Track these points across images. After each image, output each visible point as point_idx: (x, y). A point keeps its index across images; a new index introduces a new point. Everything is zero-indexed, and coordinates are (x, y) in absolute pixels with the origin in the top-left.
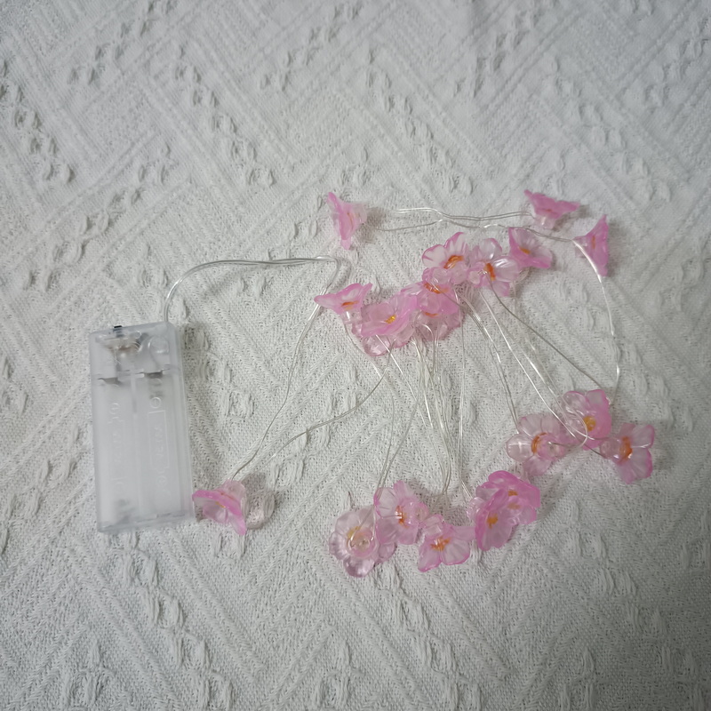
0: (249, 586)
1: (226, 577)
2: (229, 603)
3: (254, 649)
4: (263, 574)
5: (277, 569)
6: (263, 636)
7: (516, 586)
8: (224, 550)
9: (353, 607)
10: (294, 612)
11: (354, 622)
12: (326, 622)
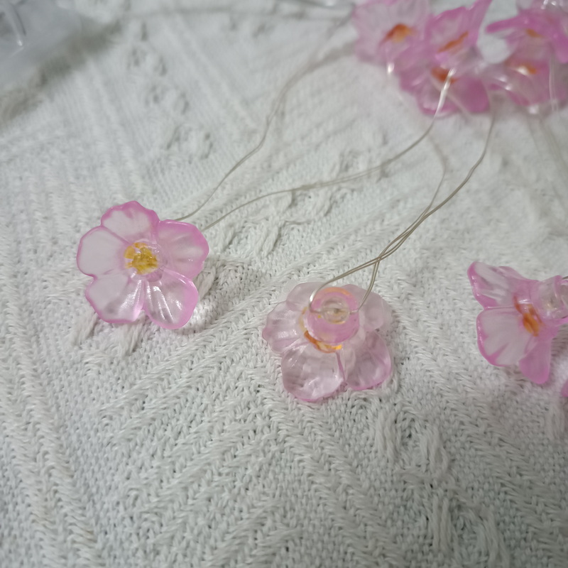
0: (125, 413)
1: (84, 387)
2: (74, 438)
3: (99, 545)
4: (161, 395)
5: (193, 391)
6: (127, 521)
8: (95, 338)
9: (343, 497)
10: (209, 483)
11: (340, 528)
12: (278, 516)
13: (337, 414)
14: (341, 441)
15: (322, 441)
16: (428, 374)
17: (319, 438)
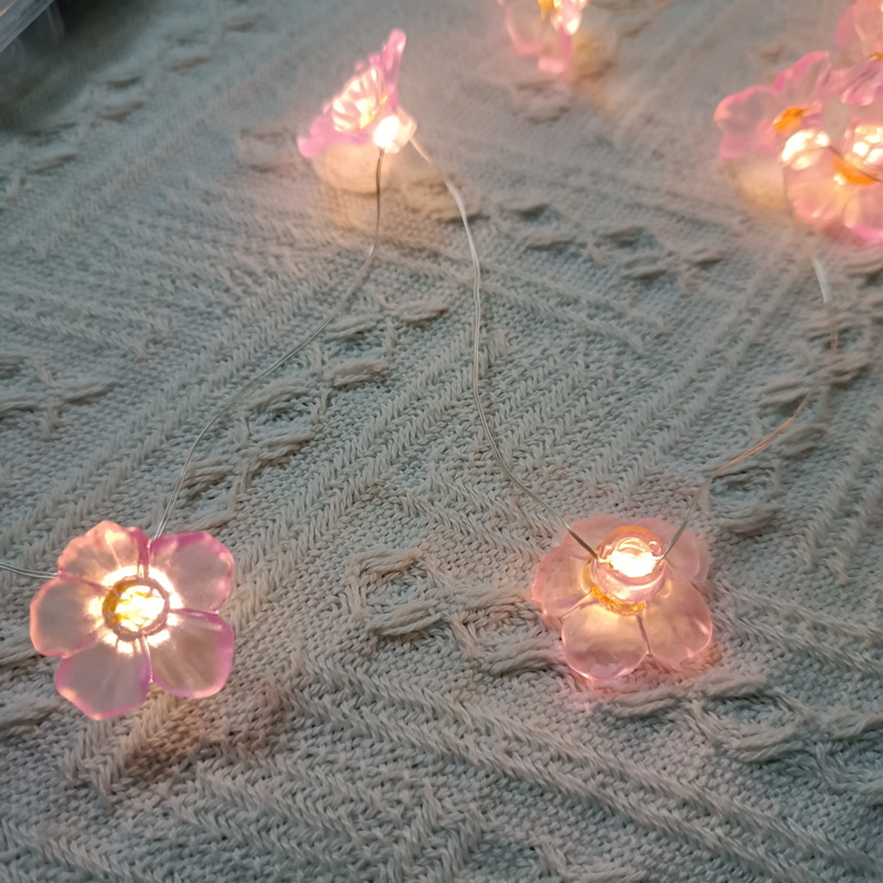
7: (343, 757)
9: (194, 380)
10: (161, 276)
11: (162, 390)
12: (151, 336)
13: (281, 347)
14: (253, 360)
15: (244, 345)
16: (377, 412)
17: (247, 341)
